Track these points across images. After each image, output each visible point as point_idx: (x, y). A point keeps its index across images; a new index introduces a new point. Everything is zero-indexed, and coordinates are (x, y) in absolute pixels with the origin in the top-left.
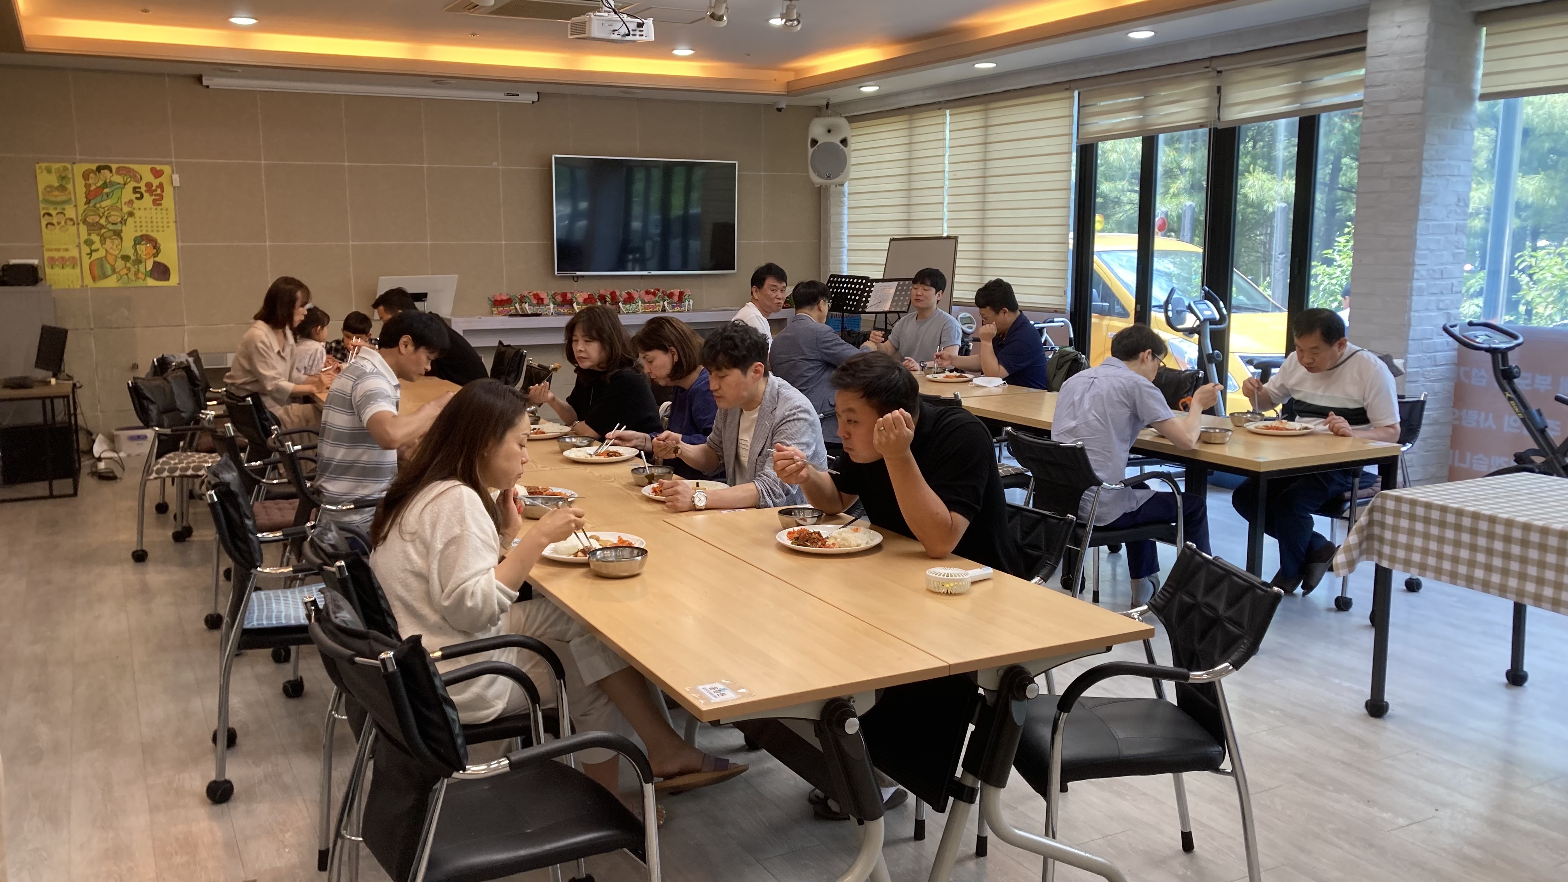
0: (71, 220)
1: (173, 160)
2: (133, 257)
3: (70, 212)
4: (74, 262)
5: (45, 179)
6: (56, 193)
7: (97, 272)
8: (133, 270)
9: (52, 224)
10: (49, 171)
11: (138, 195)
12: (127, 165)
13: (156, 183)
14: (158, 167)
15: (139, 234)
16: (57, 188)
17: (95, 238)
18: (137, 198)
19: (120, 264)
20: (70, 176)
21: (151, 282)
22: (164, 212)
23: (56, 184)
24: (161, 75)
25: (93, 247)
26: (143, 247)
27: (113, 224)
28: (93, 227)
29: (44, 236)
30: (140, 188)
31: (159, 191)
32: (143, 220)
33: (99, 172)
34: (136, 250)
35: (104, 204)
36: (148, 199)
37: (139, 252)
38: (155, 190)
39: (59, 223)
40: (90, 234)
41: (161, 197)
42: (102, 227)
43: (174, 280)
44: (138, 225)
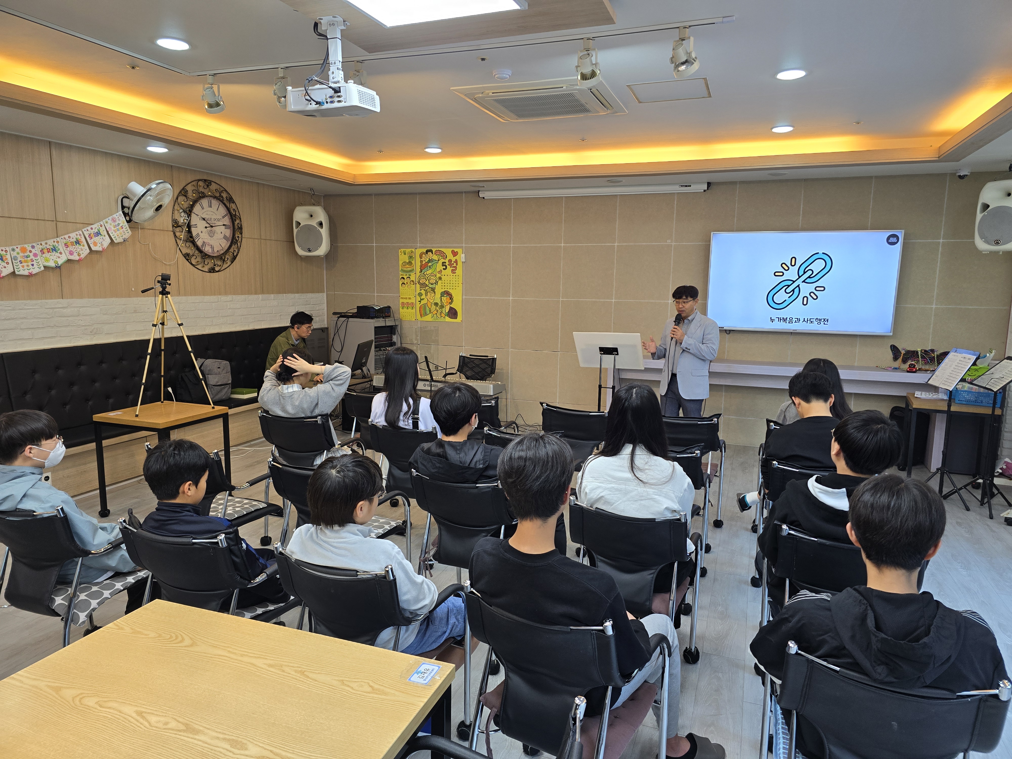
0: (413, 281)
1: (464, 245)
2: (440, 304)
3: (413, 278)
4: (412, 305)
5: (403, 258)
6: (407, 266)
7: (423, 312)
8: (439, 311)
9: (404, 284)
10: (405, 254)
11: (444, 267)
12: (440, 249)
13: (453, 259)
14: (456, 250)
15: (443, 290)
16: (408, 263)
17: (423, 292)
18: (444, 269)
19: (434, 307)
20: (414, 256)
21: (448, 319)
22: (457, 277)
23: (407, 261)
24: (462, 193)
25: (422, 297)
26: (445, 298)
27: (432, 284)
28: (423, 285)
29: (401, 291)
30: (445, 263)
31: (455, 265)
32: (446, 282)
33: (427, 254)
34: (441, 300)
35: (428, 272)
36: (449, 269)
37: (443, 301)
38: (453, 264)
39: (407, 283)
40: (421, 290)
41: (456, 267)
42: (427, 286)
43: (459, 319)
44: (443, 285)
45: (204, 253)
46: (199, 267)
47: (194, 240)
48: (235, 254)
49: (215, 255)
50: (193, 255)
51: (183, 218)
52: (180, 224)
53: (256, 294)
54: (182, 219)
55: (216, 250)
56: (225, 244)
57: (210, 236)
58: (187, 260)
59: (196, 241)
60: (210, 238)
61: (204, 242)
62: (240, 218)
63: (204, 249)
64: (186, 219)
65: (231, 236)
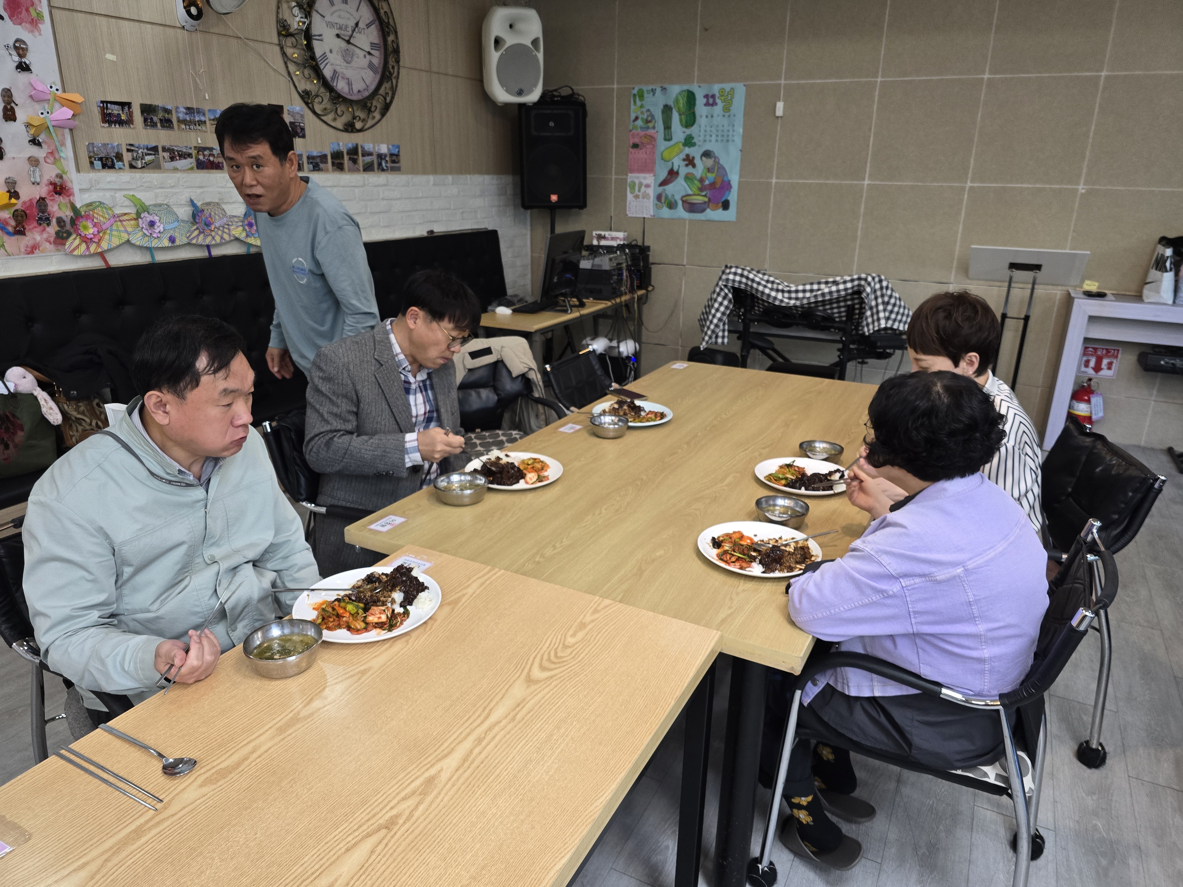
1: (783, 82)
45: (336, 92)
46: (328, 118)
47: (317, 65)
48: (388, 99)
49: (354, 98)
50: (317, 96)
51: (298, 19)
52: (291, 30)
53: (425, 172)
54: (296, 21)
55: (355, 88)
56: (371, 79)
57: (345, 60)
58: (307, 104)
59: (322, 67)
60: (345, 64)
61: (335, 72)
62: (396, 32)
63: (335, 84)
64: (301, 22)
65: (382, 65)
